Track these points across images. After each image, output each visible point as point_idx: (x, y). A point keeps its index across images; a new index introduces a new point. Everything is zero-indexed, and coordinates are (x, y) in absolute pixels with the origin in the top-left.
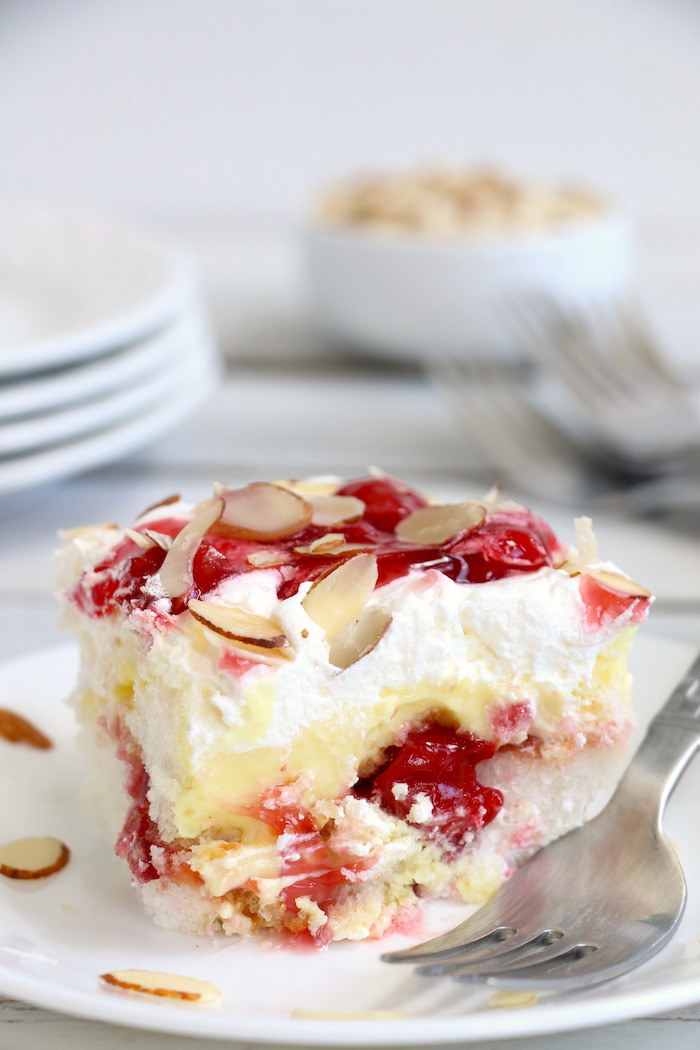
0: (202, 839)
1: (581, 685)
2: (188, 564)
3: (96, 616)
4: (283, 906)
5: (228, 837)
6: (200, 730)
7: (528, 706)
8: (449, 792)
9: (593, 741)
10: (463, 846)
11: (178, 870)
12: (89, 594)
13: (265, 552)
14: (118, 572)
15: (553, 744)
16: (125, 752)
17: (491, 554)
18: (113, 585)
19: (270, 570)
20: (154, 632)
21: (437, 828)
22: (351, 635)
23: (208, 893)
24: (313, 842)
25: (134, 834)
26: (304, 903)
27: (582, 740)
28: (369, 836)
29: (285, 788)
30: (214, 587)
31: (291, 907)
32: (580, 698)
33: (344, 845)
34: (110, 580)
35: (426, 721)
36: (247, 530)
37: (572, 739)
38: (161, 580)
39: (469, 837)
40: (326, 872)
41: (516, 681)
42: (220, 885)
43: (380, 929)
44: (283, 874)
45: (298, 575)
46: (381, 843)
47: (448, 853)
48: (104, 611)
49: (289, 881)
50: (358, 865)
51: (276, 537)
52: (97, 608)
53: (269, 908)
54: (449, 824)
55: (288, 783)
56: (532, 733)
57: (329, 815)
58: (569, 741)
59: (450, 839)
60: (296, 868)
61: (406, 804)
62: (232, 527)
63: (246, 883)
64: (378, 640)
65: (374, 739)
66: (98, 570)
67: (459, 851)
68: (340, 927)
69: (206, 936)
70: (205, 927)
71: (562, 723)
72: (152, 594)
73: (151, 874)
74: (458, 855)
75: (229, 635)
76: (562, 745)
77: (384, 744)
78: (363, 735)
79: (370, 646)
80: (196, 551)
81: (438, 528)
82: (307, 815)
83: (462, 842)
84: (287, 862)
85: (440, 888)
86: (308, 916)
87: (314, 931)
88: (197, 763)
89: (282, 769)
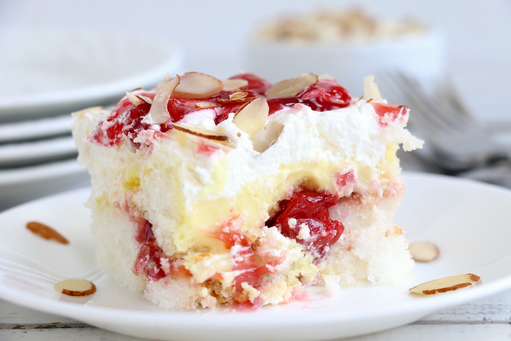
0: (189, 252)
1: (380, 162)
2: (165, 108)
3: (110, 146)
4: (234, 288)
5: (204, 250)
6: (189, 187)
7: (353, 173)
8: (316, 224)
9: (386, 194)
10: (324, 254)
11: (177, 270)
12: (105, 133)
13: (203, 102)
14: (123, 119)
15: (367, 196)
16: (134, 216)
17: (324, 97)
18: (119, 127)
19: (209, 110)
20: (154, 141)
21: (312, 243)
22: (263, 136)
23: (195, 281)
24: (248, 252)
25: (148, 257)
26: (245, 285)
27: (381, 193)
28: (279, 246)
29: (234, 221)
30: (181, 118)
31: (238, 288)
32: (379, 170)
33: (267, 251)
34: (117, 124)
35: (300, 186)
36: (190, 94)
37: (376, 193)
38: (152, 117)
39: (327, 249)
40: (256, 269)
41: (348, 160)
42: (202, 277)
43: (287, 298)
44: (234, 269)
45: (225, 112)
46: (286, 249)
47: (316, 259)
48: (114, 142)
49: (238, 273)
50: (275, 262)
51: (206, 97)
52: (111, 141)
53: (227, 290)
54: (318, 240)
55: (235, 218)
56: (355, 191)
57: (257, 235)
58: (375, 194)
59: (317, 250)
60: (241, 265)
61: (295, 231)
62: (181, 93)
63: (215, 275)
64: (278, 137)
65: (276, 195)
66: (109, 120)
67: (322, 257)
68: (266, 298)
69: (192, 310)
70: (190, 304)
71: (371, 184)
72: (148, 123)
73: (162, 274)
74: (321, 260)
75: (201, 135)
76: (372, 196)
77: (280, 199)
78: (272, 190)
79: (274, 140)
80: (168, 101)
81: (291, 89)
82: (245, 236)
83: (323, 252)
84: (237, 262)
85: (312, 279)
86: (248, 293)
87: (252, 300)
88: (189, 206)
89: (231, 211)
